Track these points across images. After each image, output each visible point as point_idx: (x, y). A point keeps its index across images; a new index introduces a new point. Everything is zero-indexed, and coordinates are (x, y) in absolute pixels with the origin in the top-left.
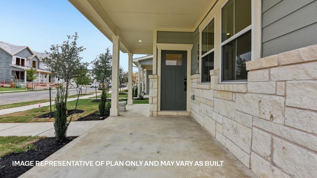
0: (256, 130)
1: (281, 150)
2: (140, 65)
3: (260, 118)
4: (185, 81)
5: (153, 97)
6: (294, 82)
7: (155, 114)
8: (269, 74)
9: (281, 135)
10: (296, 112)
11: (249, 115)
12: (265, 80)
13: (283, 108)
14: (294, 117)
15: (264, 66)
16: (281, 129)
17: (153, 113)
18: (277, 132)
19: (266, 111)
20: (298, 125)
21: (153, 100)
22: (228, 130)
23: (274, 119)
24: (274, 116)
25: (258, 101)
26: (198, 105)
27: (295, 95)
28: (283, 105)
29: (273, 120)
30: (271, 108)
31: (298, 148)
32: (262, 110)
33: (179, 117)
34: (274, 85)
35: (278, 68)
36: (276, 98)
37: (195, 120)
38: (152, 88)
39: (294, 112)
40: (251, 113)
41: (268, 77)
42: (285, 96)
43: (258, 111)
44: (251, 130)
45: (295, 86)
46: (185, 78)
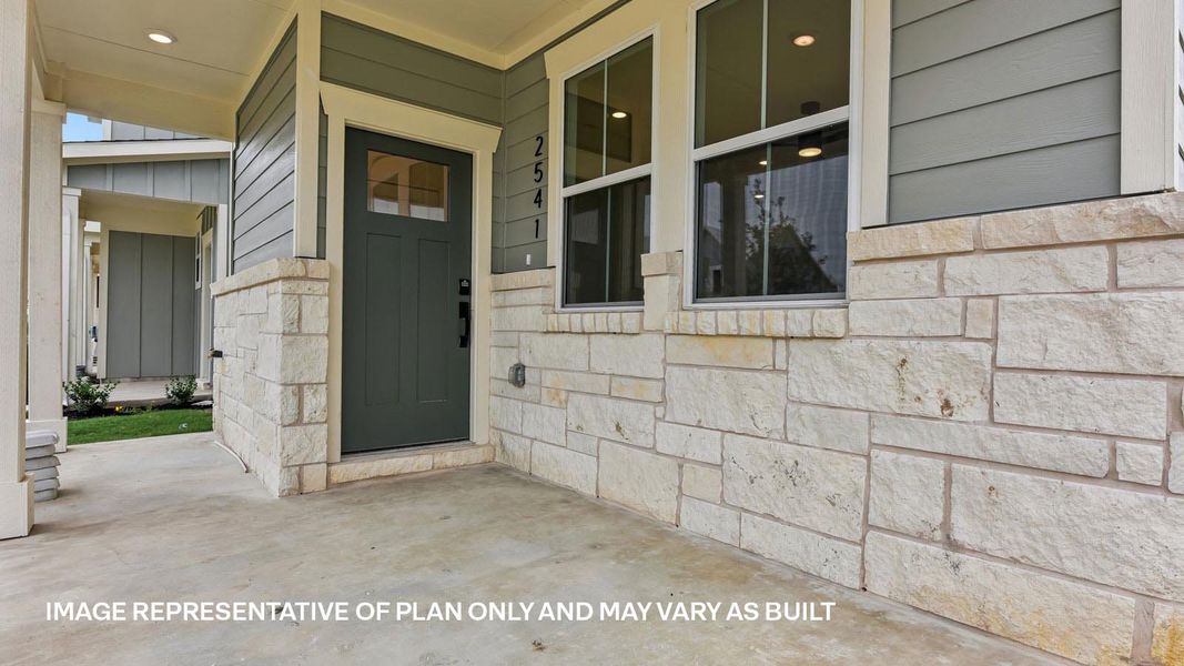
0: (887, 456)
1: (981, 499)
2: (79, 193)
3: (904, 415)
4: (464, 298)
5: (300, 386)
6: (1024, 298)
7: (315, 478)
8: (941, 276)
9: (981, 455)
10: (1028, 382)
11: (856, 413)
12: (923, 295)
13: (988, 376)
14: (1021, 394)
15: (925, 250)
16: (982, 436)
17: (306, 476)
18: (966, 448)
19: (927, 392)
20: (1033, 418)
21: (306, 400)
22: (752, 482)
23: (955, 410)
24: (954, 401)
25: (896, 361)
26: (555, 403)
27: (1024, 334)
28: (988, 367)
29: (951, 415)
30: (943, 378)
31: (1035, 481)
32: (910, 387)
33: (445, 473)
34: (958, 310)
35: (970, 257)
36: (967, 347)
37: (535, 477)
38: (300, 333)
39: (1024, 383)
40: (862, 405)
41: (935, 283)
42: (993, 340)
43: (895, 395)
44: (864, 460)
45: (1027, 310)
46: (465, 284)
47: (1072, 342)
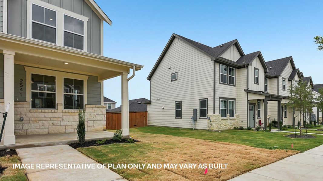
1: (95, 123)
3: (90, 118)
6: (98, 110)
9: (95, 120)
25: (90, 114)
26: (35, 123)
28: (96, 115)
29: (93, 118)
35: (95, 108)
37: (29, 135)
47: (100, 113)
